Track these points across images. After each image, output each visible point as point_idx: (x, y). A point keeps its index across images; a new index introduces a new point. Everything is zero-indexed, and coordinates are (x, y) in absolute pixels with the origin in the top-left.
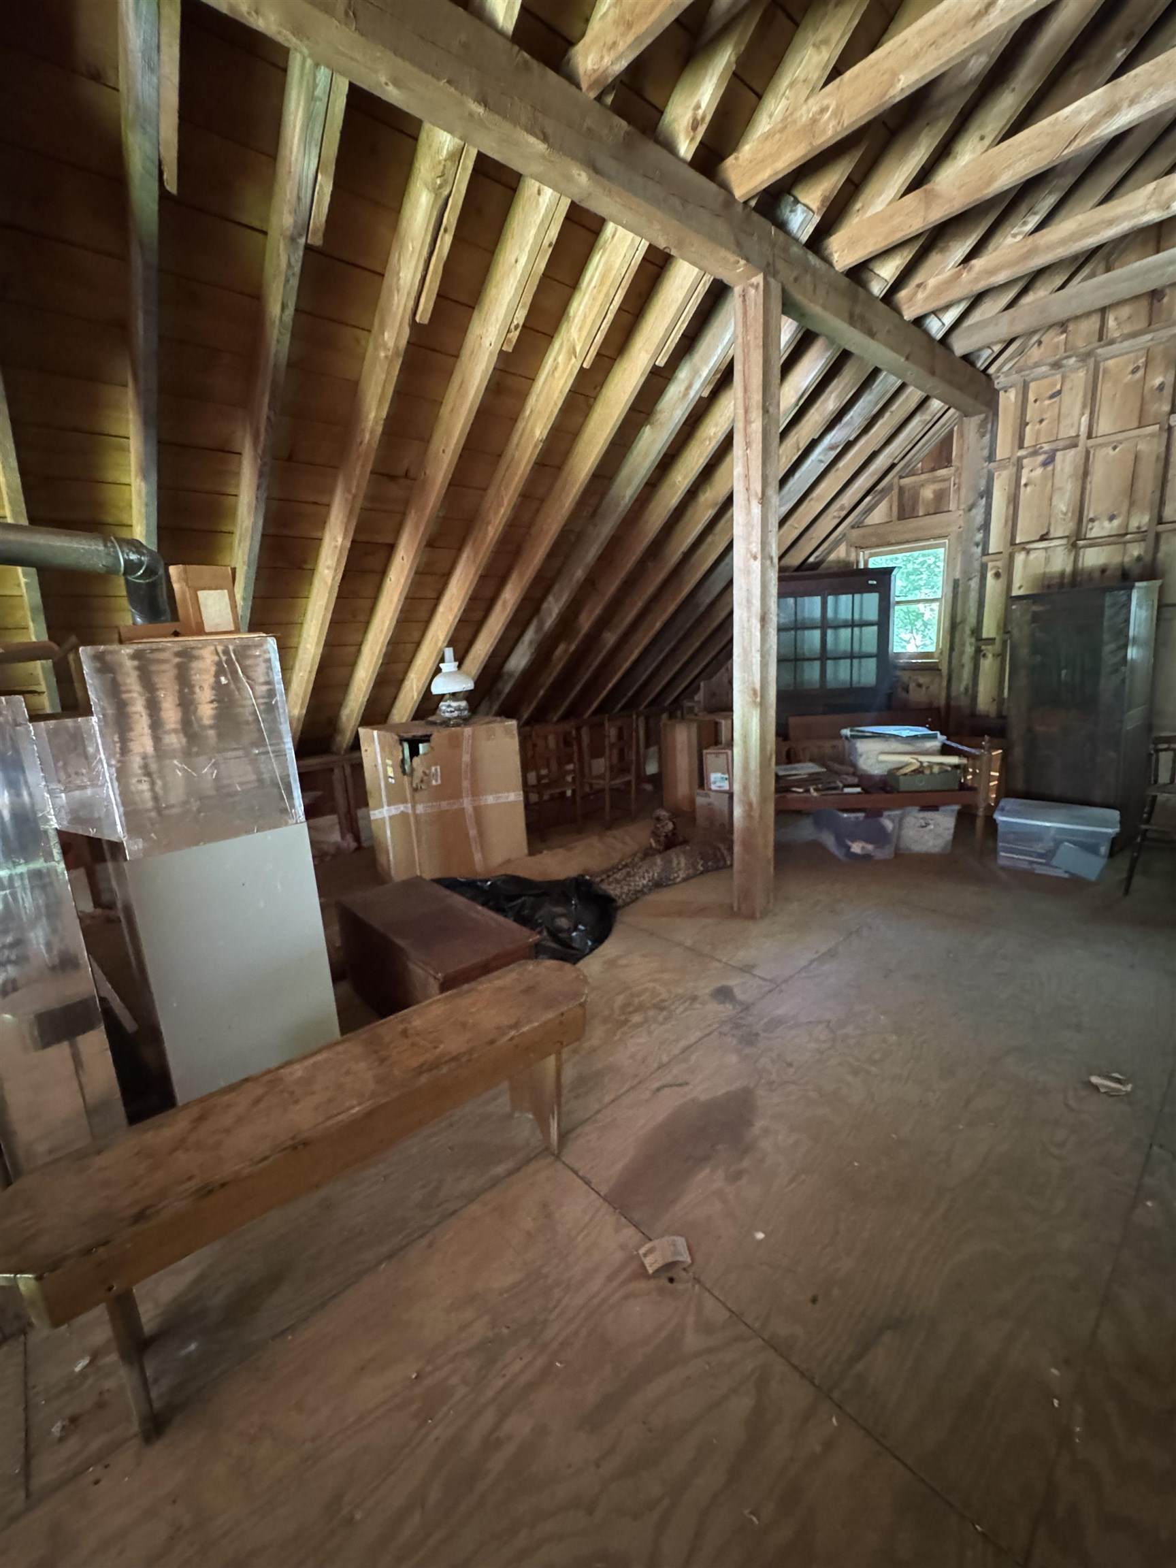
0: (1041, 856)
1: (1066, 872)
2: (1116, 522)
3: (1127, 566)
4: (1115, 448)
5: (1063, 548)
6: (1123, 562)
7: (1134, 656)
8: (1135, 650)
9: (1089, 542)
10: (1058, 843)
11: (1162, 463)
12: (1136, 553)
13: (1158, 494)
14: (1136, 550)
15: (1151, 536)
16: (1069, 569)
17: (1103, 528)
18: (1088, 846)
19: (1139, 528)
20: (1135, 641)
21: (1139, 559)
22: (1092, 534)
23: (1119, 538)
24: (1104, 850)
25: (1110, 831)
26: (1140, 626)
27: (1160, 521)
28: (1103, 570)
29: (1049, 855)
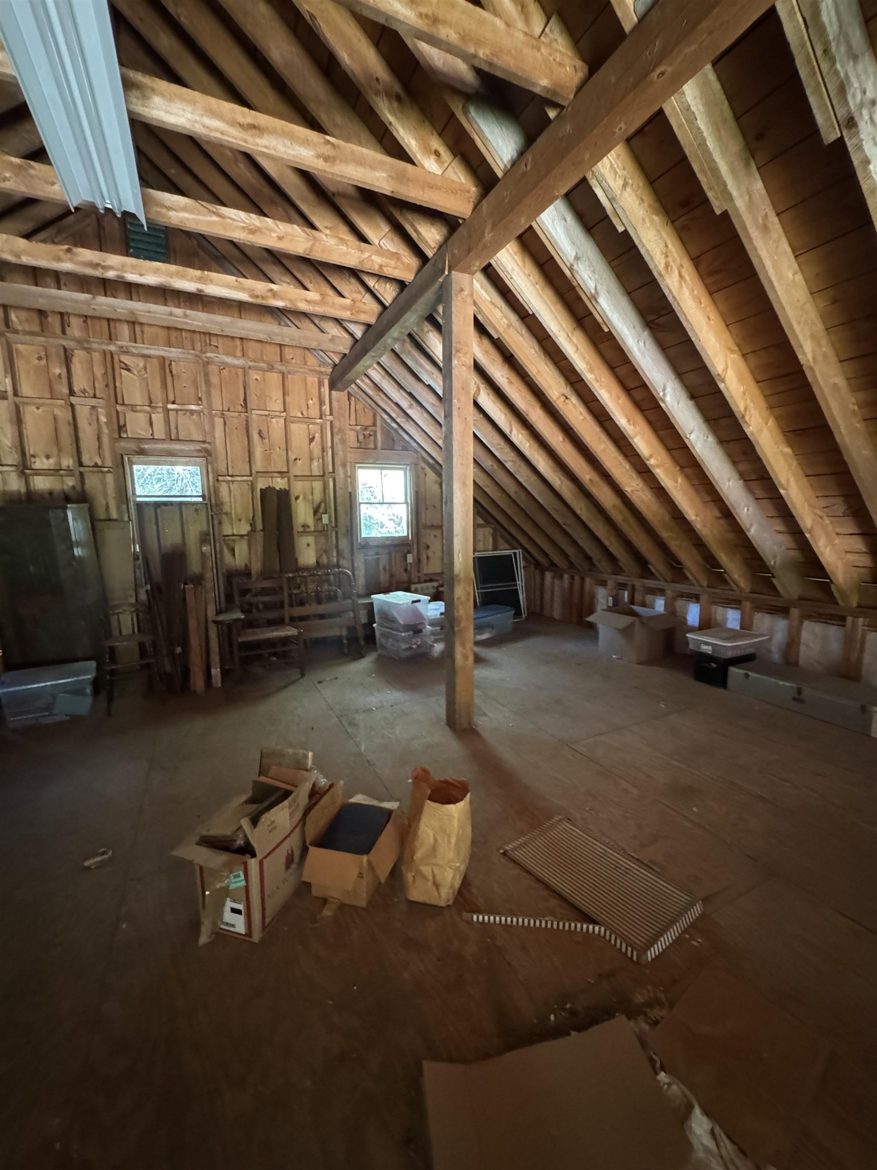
0: (43, 710)
1: (66, 715)
2: (52, 461)
3: (66, 492)
4: (38, 408)
5: (14, 473)
6: (63, 489)
7: (80, 553)
8: (80, 550)
9: (33, 471)
10: (54, 697)
11: (72, 427)
12: (71, 484)
13: (74, 445)
14: (70, 482)
15: (77, 474)
16: (23, 490)
17: (43, 463)
18: (76, 691)
19: (68, 467)
20: (78, 544)
21: (73, 488)
22: (36, 466)
23: (56, 471)
24: (89, 691)
25: (89, 677)
26: (79, 534)
27: (81, 464)
28: (51, 493)
29: (49, 708)
